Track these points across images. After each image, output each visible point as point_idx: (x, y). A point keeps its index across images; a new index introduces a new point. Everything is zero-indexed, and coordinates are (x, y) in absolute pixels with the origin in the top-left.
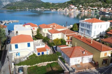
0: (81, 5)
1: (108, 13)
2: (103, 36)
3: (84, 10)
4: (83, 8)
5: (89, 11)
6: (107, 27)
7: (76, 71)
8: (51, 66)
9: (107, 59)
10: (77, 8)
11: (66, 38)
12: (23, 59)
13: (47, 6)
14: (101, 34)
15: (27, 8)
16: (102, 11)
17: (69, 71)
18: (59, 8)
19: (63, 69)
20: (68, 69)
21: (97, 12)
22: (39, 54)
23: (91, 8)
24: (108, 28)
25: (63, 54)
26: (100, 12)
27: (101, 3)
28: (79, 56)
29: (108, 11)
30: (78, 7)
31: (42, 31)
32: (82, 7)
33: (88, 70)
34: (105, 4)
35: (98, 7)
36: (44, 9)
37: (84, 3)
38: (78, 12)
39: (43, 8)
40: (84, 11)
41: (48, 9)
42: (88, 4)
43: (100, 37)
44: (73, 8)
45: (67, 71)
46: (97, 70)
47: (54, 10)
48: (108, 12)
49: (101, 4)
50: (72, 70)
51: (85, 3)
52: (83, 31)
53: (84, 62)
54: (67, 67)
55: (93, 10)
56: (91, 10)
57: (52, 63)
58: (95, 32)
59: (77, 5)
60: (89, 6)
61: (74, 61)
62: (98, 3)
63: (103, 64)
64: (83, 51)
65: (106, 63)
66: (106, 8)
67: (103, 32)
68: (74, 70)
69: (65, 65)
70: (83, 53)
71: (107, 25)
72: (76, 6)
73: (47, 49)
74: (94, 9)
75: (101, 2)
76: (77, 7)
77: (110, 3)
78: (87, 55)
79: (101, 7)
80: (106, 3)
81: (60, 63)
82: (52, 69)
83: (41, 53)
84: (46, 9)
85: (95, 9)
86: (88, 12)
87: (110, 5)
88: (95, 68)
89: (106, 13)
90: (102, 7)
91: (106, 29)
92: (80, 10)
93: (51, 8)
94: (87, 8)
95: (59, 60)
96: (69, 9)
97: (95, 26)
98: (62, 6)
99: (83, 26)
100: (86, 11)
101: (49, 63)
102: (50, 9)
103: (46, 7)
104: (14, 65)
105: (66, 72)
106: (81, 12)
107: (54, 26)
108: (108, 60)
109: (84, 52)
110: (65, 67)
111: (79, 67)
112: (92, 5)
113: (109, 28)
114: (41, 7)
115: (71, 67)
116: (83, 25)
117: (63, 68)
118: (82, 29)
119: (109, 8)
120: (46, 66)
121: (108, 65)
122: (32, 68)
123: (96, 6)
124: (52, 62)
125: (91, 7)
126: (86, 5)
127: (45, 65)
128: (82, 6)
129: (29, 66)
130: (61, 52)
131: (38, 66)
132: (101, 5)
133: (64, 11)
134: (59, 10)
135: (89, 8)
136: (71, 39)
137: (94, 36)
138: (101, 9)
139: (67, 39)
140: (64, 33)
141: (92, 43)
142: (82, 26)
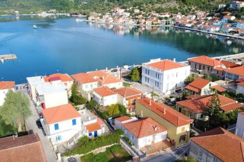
0: (137, 7)
1: (190, 27)
2: (180, 90)
3: (144, 21)
4: (141, 16)
5: (154, 22)
6: (186, 74)
7: (147, 155)
8: (111, 152)
9: (185, 135)
10: (130, 15)
11: (125, 103)
12: (69, 145)
13: (64, 6)
14: (177, 86)
15: (17, 12)
16: (178, 23)
17: (138, 157)
18: (91, 11)
19: (129, 154)
20: (138, 154)
21: (169, 24)
22: (90, 134)
23: (157, 15)
24: (187, 76)
25: (126, 131)
26: (175, 25)
27: (176, 5)
28: (149, 134)
29: (190, 23)
30: (131, 12)
31: (81, 88)
32: (140, 14)
33: (162, 152)
34: (184, 7)
35: (172, 13)
36: (58, 14)
37: (142, 4)
38: (132, 23)
39: (54, 10)
40: (145, 23)
41: (65, 14)
42: (151, 6)
43: (176, 91)
44: (122, 16)
45: (137, 157)
46: (173, 151)
47: (80, 15)
48: (189, 25)
49: (175, 7)
50: (142, 154)
51: (146, 5)
52: (148, 82)
53: (156, 141)
54: (135, 152)
55: (161, 19)
56: (159, 20)
57: (112, 147)
58: (168, 84)
59: (129, 7)
60: (153, 10)
61: (143, 142)
62: (171, 3)
63: (180, 141)
64: (154, 126)
65: (184, 140)
66: (186, 16)
67: (181, 82)
68: (145, 155)
69: (132, 149)
70: (154, 129)
71: (186, 72)
72: (128, 10)
73: (101, 125)
74: (164, 16)
75: (176, 3)
76: (129, 12)
77: (192, 4)
78: (160, 132)
79: (177, 13)
80: (186, 4)
81: (124, 146)
82: (114, 156)
83: (93, 133)
84: (61, 14)
85: (166, 18)
86: (153, 24)
87: (193, 8)
88: (171, 149)
89: (187, 27)
90: (179, 13)
91: (185, 78)
92: (137, 19)
93: (72, 11)
94: (149, 15)
95: (121, 141)
96: (113, 17)
97: (168, 75)
98: (98, 7)
99: (149, 74)
100: (148, 23)
101: (108, 148)
102: (71, 14)
103: (61, 9)
104: (61, 156)
105: (135, 159)
106: (138, 23)
107: (101, 78)
108: (186, 137)
109: (156, 128)
110: (132, 152)
111: (150, 149)
112: (159, 8)
113: (189, 77)
114: (49, 10)
115: (141, 151)
116: (148, 72)
117: (129, 152)
118: (147, 79)
119: (192, 14)
120: (106, 152)
121: (187, 142)
122: (86, 158)
123: (167, 11)
124: (113, 145)
125: (157, 12)
126: (147, 7)
127: (104, 151)
128: (141, 10)
129: (82, 155)
130: (123, 128)
131: (94, 153)
132: (177, 7)
133: (103, 21)
134: (93, 20)
135: (154, 14)
136: (134, 104)
137: (167, 91)
138: (178, 16)
139: (128, 103)
140: (123, 95)
141: (165, 113)
142: (146, 73)
